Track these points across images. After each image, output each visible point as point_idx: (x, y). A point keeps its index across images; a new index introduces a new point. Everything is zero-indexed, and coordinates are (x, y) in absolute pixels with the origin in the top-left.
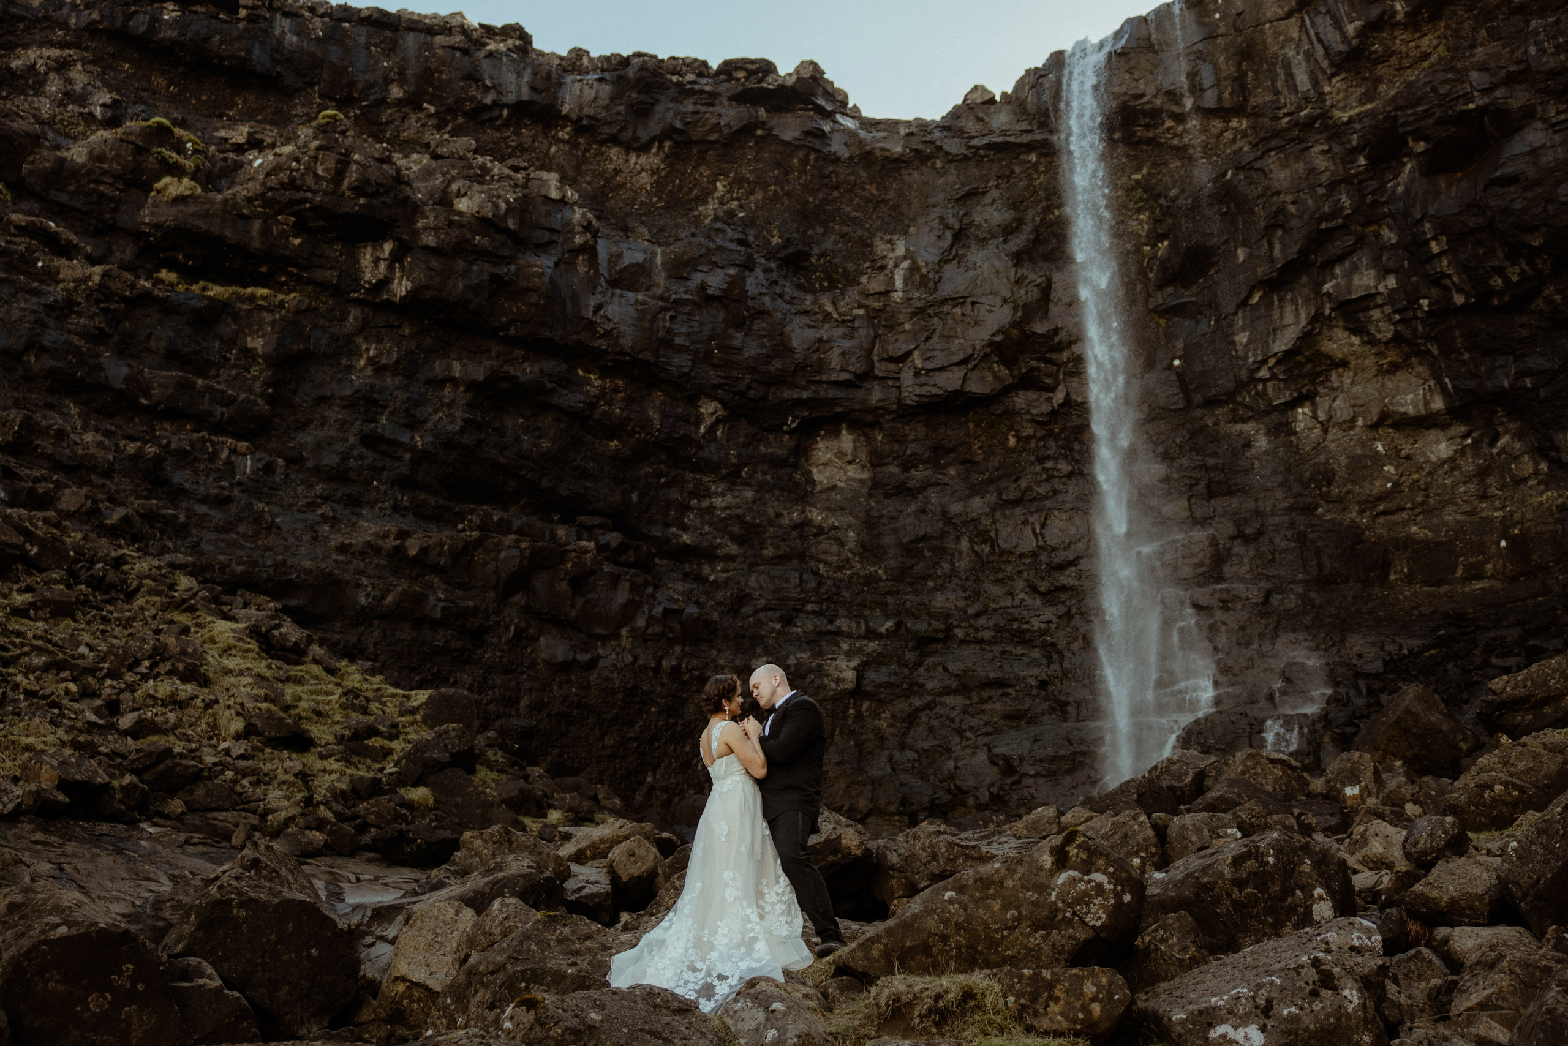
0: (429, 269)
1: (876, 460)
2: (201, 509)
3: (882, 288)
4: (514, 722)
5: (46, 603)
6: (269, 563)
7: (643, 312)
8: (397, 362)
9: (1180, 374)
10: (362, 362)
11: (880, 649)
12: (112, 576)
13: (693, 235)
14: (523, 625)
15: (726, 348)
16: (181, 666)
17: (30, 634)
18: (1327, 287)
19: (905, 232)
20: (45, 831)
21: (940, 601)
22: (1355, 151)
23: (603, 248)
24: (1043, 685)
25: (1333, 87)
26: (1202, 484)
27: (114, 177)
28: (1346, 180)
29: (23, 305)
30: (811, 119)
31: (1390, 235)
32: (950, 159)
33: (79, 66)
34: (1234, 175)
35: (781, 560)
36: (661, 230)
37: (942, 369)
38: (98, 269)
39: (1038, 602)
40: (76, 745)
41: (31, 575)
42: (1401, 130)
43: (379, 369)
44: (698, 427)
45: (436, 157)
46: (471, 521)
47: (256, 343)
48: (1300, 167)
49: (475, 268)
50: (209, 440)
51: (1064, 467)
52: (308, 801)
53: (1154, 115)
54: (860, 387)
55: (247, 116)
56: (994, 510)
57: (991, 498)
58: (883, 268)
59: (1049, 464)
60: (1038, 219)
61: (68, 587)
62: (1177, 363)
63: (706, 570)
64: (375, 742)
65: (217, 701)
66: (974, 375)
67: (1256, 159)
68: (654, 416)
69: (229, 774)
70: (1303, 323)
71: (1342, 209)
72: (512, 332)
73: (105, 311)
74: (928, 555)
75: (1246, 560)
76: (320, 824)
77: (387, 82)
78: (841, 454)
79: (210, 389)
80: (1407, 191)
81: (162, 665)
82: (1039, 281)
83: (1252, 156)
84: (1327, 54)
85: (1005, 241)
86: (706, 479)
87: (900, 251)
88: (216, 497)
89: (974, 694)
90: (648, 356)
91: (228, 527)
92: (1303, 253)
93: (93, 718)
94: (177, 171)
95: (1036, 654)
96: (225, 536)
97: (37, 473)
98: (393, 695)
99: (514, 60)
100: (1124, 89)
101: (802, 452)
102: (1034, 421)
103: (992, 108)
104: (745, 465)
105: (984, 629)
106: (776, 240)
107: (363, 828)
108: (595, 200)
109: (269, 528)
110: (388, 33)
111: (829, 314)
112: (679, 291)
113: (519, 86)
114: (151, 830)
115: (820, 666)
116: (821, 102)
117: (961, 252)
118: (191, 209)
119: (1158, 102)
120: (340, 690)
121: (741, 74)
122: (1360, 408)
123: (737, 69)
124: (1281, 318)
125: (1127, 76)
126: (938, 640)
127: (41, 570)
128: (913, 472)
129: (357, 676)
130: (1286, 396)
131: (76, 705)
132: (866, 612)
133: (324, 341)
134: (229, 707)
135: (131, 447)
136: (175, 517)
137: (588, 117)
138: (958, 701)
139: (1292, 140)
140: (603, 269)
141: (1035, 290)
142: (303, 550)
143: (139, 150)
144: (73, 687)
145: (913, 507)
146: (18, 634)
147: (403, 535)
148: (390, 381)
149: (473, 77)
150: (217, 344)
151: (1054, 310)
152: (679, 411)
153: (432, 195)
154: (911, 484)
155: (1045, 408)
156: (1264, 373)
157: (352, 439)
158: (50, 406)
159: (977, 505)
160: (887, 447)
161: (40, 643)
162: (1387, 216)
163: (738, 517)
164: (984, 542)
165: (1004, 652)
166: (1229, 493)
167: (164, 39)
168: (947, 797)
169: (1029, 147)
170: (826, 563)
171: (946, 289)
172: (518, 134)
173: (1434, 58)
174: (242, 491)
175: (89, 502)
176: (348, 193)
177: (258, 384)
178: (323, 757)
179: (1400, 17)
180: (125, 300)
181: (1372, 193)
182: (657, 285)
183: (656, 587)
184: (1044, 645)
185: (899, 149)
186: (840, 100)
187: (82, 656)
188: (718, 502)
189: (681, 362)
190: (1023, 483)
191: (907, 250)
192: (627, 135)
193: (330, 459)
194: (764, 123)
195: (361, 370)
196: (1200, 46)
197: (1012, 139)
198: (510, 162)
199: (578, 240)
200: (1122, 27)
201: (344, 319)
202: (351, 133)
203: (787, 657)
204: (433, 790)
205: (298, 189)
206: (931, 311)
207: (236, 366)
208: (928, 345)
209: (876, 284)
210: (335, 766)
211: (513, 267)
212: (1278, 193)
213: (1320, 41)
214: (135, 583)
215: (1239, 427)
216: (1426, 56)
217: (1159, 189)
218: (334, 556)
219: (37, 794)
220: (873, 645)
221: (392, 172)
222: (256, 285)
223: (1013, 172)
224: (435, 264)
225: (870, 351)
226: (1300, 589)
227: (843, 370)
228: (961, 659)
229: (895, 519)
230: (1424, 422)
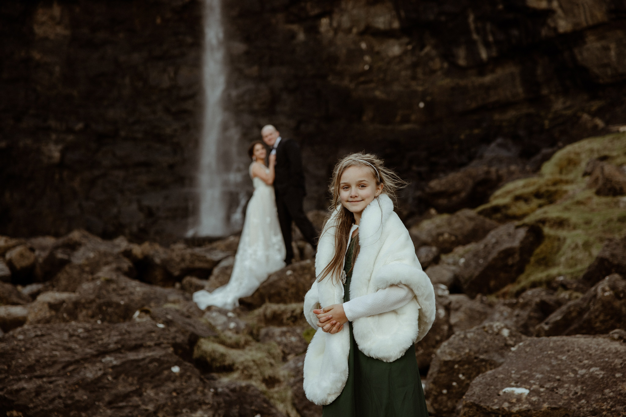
1: (75, 24)
11: (74, 141)
21: (111, 114)
24: (171, 167)
26: (267, 58)
39: (170, 119)
51: (189, 40)
56: (146, 61)
57: (145, 54)
59: (180, 37)
74: (105, 85)
75: (288, 103)
78: (52, 18)
89: (131, 170)
95: (167, 148)
101: (28, 14)
102: (173, 10)
105: (137, 132)
115: (38, 149)
122: (354, 22)
126: (109, 137)
128: (98, 34)
130: (316, 12)
132: (66, 117)
138: (120, 174)
145: (96, 55)
154: (96, 41)
155: (178, 3)
159: (136, 57)
160: (82, 17)
164: (139, 80)
165: (149, 146)
170: (41, 85)
184: (172, 144)
190: (165, 47)
203: (18, 141)
215: (289, 26)
220: (71, 138)
226: (316, 122)
228: (123, 149)
229: (85, 61)
230: (388, 34)
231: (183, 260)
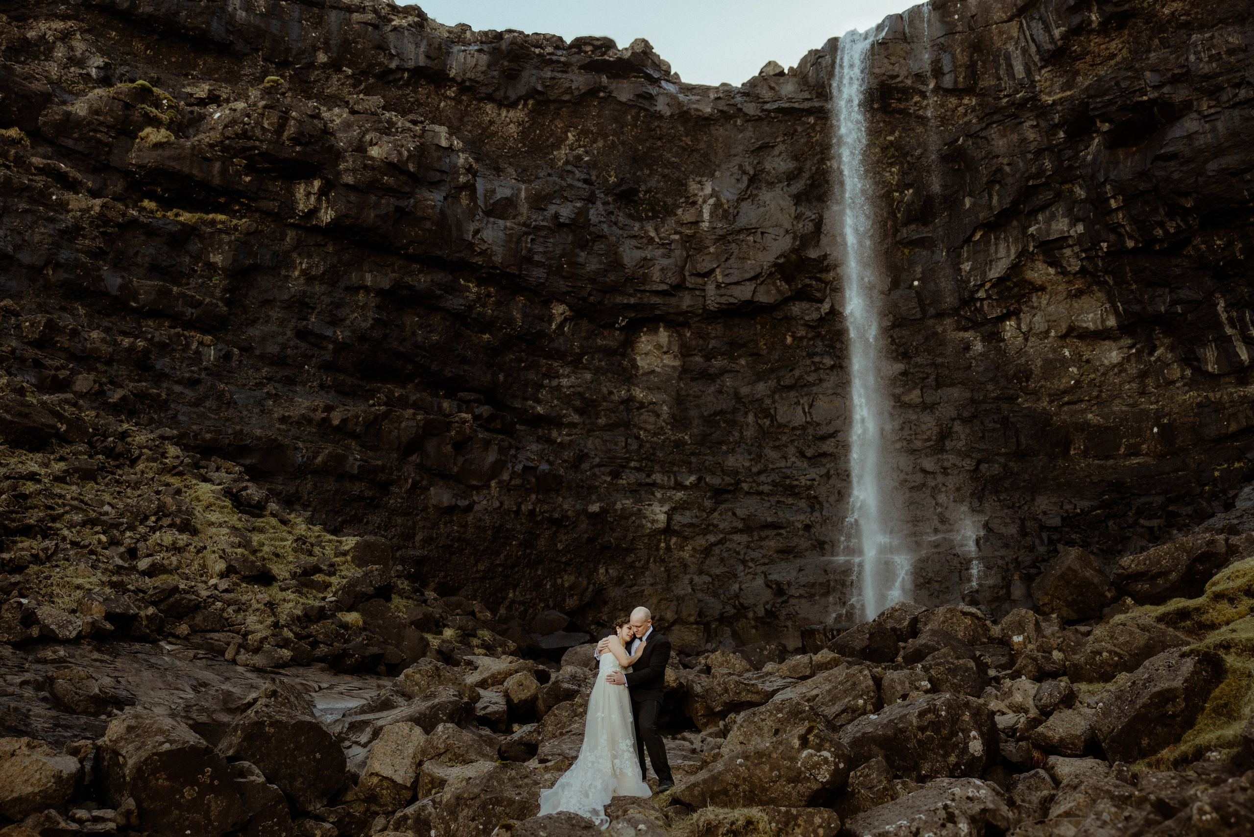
0: (349, 202)
1: (685, 352)
2: (178, 389)
3: (693, 219)
4: (412, 553)
5: (76, 470)
6: (230, 431)
7: (511, 235)
8: (324, 274)
9: (919, 292)
10: (297, 273)
11: (685, 498)
12: (120, 447)
13: (549, 175)
14: (418, 478)
15: (573, 264)
16: (178, 521)
17: (69, 497)
18: (1032, 230)
19: (712, 175)
20: (99, 650)
21: (731, 462)
22: (1057, 127)
23: (481, 185)
24: (807, 527)
25: (1042, 77)
26: (932, 377)
27: (108, 127)
28: (1050, 149)
29: (43, 230)
30: (642, 85)
31: (1080, 192)
32: (748, 119)
33: (78, 36)
34: (964, 141)
35: (611, 427)
36: (525, 170)
37: (737, 283)
38: (98, 201)
39: (805, 465)
40: (112, 585)
41: (62, 447)
42: (1091, 114)
43: (310, 278)
44: (550, 325)
45: (353, 112)
46: (379, 398)
47: (217, 259)
48: (1015, 137)
49: (383, 201)
50: (183, 335)
51: (828, 361)
52: (276, 625)
53: (905, 93)
54: (675, 296)
55: (207, 76)
56: (774, 393)
57: (772, 383)
58: (694, 203)
59: (817, 359)
60: (814, 168)
61: (91, 457)
62: (916, 283)
63: (554, 434)
64: (318, 577)
65: (205, 548)
66: (762, 289)
67: (982, 130)
68: (517, 315)
69: (219, 604)
70: (1013, 257)
71: (1046, 170)
72: (411, 251)
73: (104, 234)
74: (723, 425)
75: (963, 436)
76: (285, 644)
77: (315, 49)
78: (659, 347)
79: (183, 295)
80: (1095, 159)
81: (164, 519)
82: (813, 217)
83: (978, 127)
84: (1039, 51)
85: (788, 185)
86: (555, 364)
87: (708, 190)
88: (189, 379)
89: (755, 533)
90: (514, 270)
91: (198, 403)
92: (1015, 204)
93: (120, 562)
94: (156, 123)
95: (803, 504)
96: (196, 410)
97: (57, 363)
98: (330, 541)
99: (413, 34)
100: (883, 70)
101: (629, 343)
102: (807, 325)
103: (782, 80)
104: (585, 354)
105: (764, 483)
106: (612, 179)
107: (315, 644)
108: (474, 146)
109: (228, 404)
110: (316, 10)
111: (652, 238)
112: (538, 219)
113: (417, 54)
114: (168, 647)
115: (640, 510)
116: (650, 71)
117: (755, 192)
118: (167, 153)
119: (909, 82)
120: (291, 537)
121: (589, 48)
122: (1052, 323)
123: (586, 44)
124: (996, 252)
125: (886, 61)
126: (729, 492)
127: (70, 443)
128: (714, 362)
129: (303, 526)
130: (997, 312)
131: (107, 552)
132: (675, 469)
133: (268, 257)
134: (214, 552)
135: (126, 342)
136: (159, 395)
137: (470, 80)
138: (743, 538)
139: (1008, 116)
140: (480, 203)
141: (811, 224)
142: (254, 421)
143: (127, 106)
144: (104, 538)
145: (712, 389)
146: (61, 496)
147: (328, 409)
148: (318, 288)
149: (382, 47)
150: (187, 259)
151: (824, 240)
152: (537, 312)
153: (351, 144)
154: (712, 371)
155: (815, 316)
156: (981, 294)
157: (289, 333)
158: (63, 309)
159: (761, 388)
160: (694, 342)
161: (76, 503)
162: (1079, 177)
163: (579, 393)
164: (765, 417)
165: (778, 502)
166: (952, 385)
167: (143, 13)
168: (733, 611)
169: (810, 112)
170: (645, 430)
171: (742, 222)
172: (415, 91)
173: (1119, 58)
174: (208, 375)
175: (97, 386)
176: (287, 143)
177: (218, 290)
178: (282, 590)
179: (1094, 25)
180: (119, 225)
181: (1068, 159)
182: (522, 214)
183: (517, 449)
184: (809, 497)
185: (709, 110)
186: (664, 71)
187: (106, 513)
188: (565, 382)
189: (538, 274)
191: (713, 189)
192: (499, 95)
193: (273, 349)
194: (605, 88)
195: (296, 279)
196: (942, 40)
197: (796, 105)
198: (411, 117)
199: (462, 179)
200: (884, 21)
201: (283, 239)
202: (289, 94)
203: (615, 503)
204: (362, 615)
205: (249, 138)
206: (730, 238)
207: (201, 276)
208: (728, 264)
209: (688, 216)
210: (292, 596)
211: (412, 201)
212: (998, 156)
213: (1034, 40)
214: (137, 452)
215: (961, 334)
216: (1113, 56)
217: (907, 149)
218: (277, 425)
219: (93, 624)
220: (680, 495)
221: (321, 126)
222: (216, 212)
223: (796, 131)
224: (353, 198)
225: (683, 268)
226: (1002, 460)
227: (662, 282)
228: (746, 507)
229: (698, 397)
230: (1101, 335)
231: (726, 690)
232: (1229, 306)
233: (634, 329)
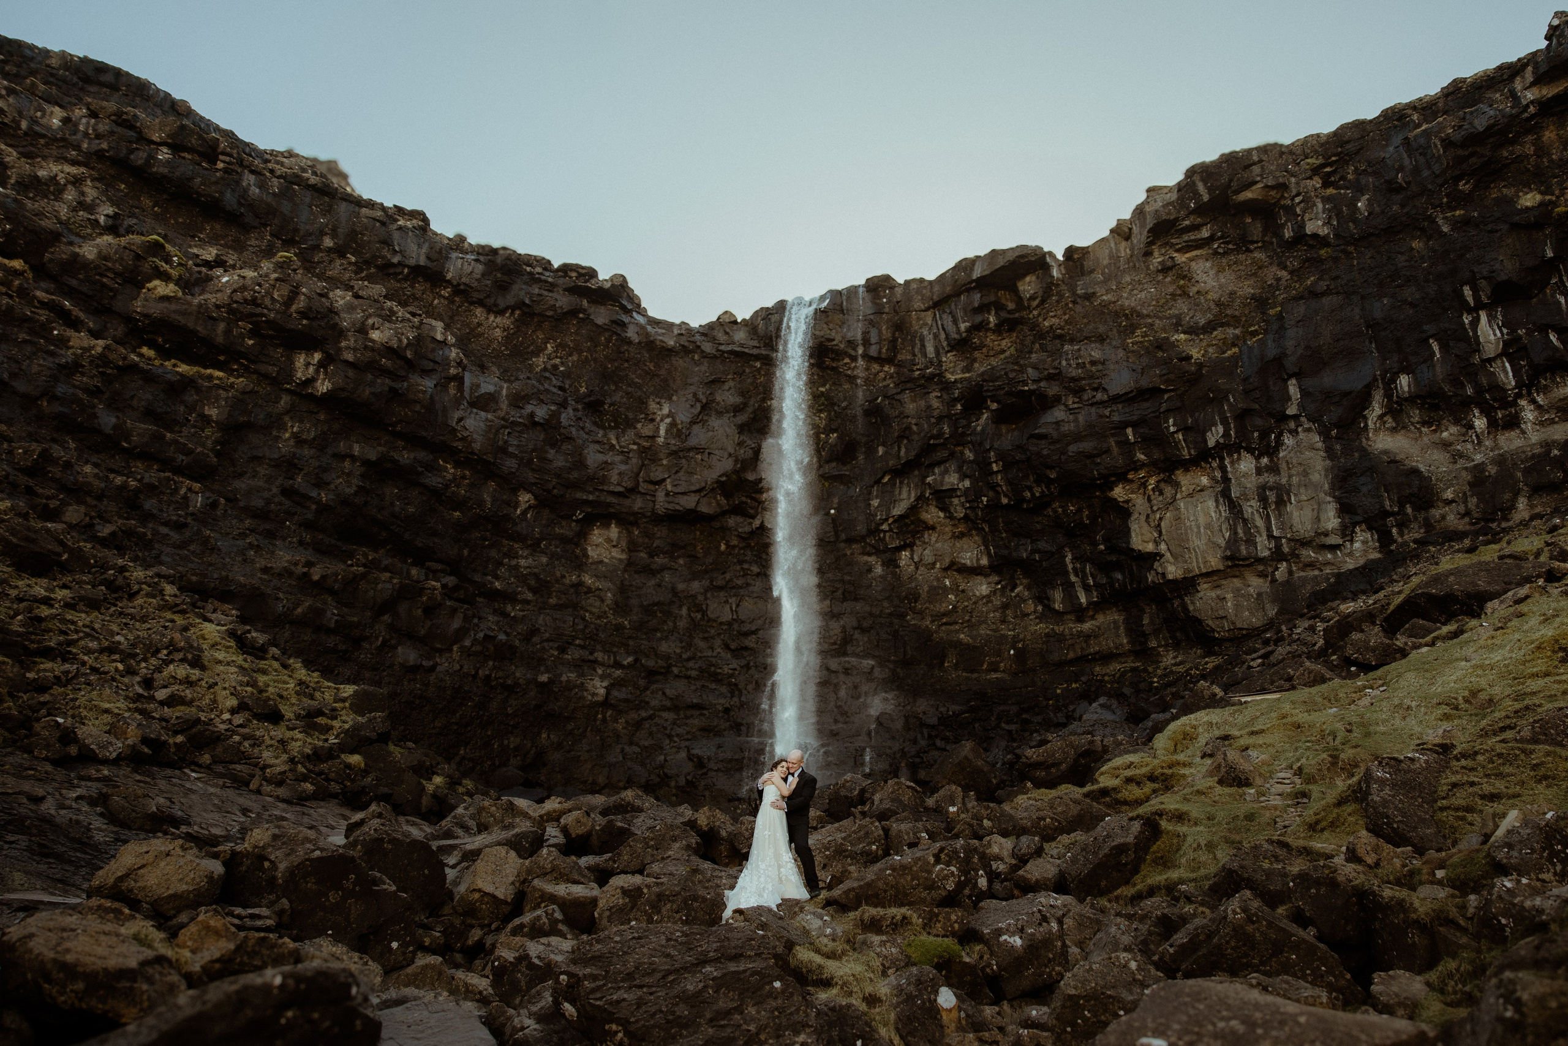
0: (347, 377)
1: (632, 547)
2: (164, 530)
3: (651, 434)
7: (490, 426)
8: (314, 439)
9: (834, 519)
10: (288, 435)
11: (622, 676)
12: (119, 581)
13: (528, 378)
14: (387, 637)
15: (542, 459)
16: (188, 656)
18: (929, 479)
19: (670, 399)
21: (664, 647)
22: (956, 400)
23: (468, 379)
24: (727, 710)
25: (948, 359)
26: (840, 591)
27: (115, 273)
28: (949, 416)
29: (41, 362)
30: (617, 313)
31: (969, 455)
32: (704, 355)
33: (90, 183)
34: (882, 400)
35: (560, 607)
36: (506, 371)
37: (684, 494)
38: (101, 342)
39: (729, 656)
42: (984, 393)
43: (300, 442)
44: (515, 510)
45: (358, 296)
46: (358, 559)
47: (212, 412)
48: (923, 403)
49: (379, 381)
50: (173, 479)
51: (755, 569)
52: (292, 761)
53: (838, 354)
54: (628, 497)
55: (214, 240)
56: (706, 591)
58: (653, 420)
59: (746, 566)
60: (757, 405)
61: (93, 587)
62: (832, 511)
63: (509, 608)
64: (321, 720)
65: (215, 684)
66: (704, 501)
67: (898, 393)
68: (488, 499)
69: (236, 738)
70: (912, 499)
71: (944, 433)
72: (399, 428)
73: (102, 374)
74: (660, 615)
75: (861, 643)
77: (322, 234)
78: (609, 540)
79: (175, 441)
80: (983, 430)
81: (175, 654)
82: (753, 446)
83: (895, 391)
84: (947, 338)
85: (734, 416)
86: (516, 546)
87: (666, 411)
88: (175, 522)
89: (682, 712)
90: (490, 458)
91: (183, 546)
92: (918, 456)
94: (165, 277)
95: (724, 689)
96: (182, 553)
97: (48, 492)
98: (328, 687)
99: (417, 235)
100: (822, 333)
101: (583, 535)
102: (739, 536)
103: (735, 327)
104: (544, 539)
105: (692, 669)
106: (583, 390)
107: (327, 781)
108: (464, 343)
109: (213, 549)
110: (327, 199)
111: (613, 446)
112: (516, 416)
113: (419, 255)
115: (582, 684)
116: (625, 303)
117: (705, 418)
118: (173, 306)
119: (842, 346)
120: (293, 681)
121: (574, 274)
122: (938, 557)
123: (571, 270)
124: (900, 494)
125: (825, 326)
126: (661, 674)
127: (72, 571)
128: (656, 559)
129: (303, 671)
130: (896, 543)
131: (126, 680)
132: (615, 649)
133: (262, 416)
134: (225, 688)
135: (118, 480)
136: (145, 534)
137: (464, 284)
138: (669, 716)
139: (919, 386)
140: (466, 394)
141: (750, 451)
142: (236, 568)
143: (138, 257)
144: (121, 667)
145: (653, 582)
147: (308, 564)
148: (307, 452)
149: (386, 242)
150: (182, 408)
151: (760, 466)
152: (505, 497)
153: (354, 325)
154: (654, 566)
155: (747, 529)
156: (885, 527)
157: (275, 490)
158: (56, 441)
159: (696, 586)
160: (640, 540)
162: (969, 442)
163: (535, 574)
164: (698, 611)
165: (703, 686)
166: (856, 599)
167: (156, 172)
168: (658, 780)
169: (757, 357)
170: (591, 613)
171: (692, 442)
172: (413, 287)
173: (1007, 354)
174: (194, 520)
175: (87, 518)
176: (295, 315)
177: (210, 442)
178: (290, 729)
179: (992, 325)
181: (963, 427)
182: (501, 410)
183: (479, 618)
184: (730, 684)
185: (672, 343)
186: (635, 303)
188: (522, 562)
189: (511, 464)
190: (728, 576)
191: (670, 411)
192: (490, 301)
194: (585, 310)
195: (286, 441)
196: (872, 317)
197: (746, 350)
198: (411, 309)
199: (452, 371)
200: (826, 294)
201: (278, 402)
202: (300, 271)
203: (561, 675)
204: (364, 758)
205: (259, 306)
206: (681, 454)
207: (195, 426)
208: (676, 476)
209: (646, 430)
210: (300, 736)
211: (405, 384)
212: (908, 417)
213: (944, 329)
214: (136, 587)
215: (866, 558)
216: (1003, 351)
217: (835, 400)
218: (259, 575)
220: (618, 673)
221: (327, 304)
222: (215, 369)
223: (744, 371)
225: (638, 474)
226: (891, 666)
227: (619, 484)
228: (675, 688)
229: (640, 588)
230: (975, 571)
232: (1075, 559)
233: (589, 522)
